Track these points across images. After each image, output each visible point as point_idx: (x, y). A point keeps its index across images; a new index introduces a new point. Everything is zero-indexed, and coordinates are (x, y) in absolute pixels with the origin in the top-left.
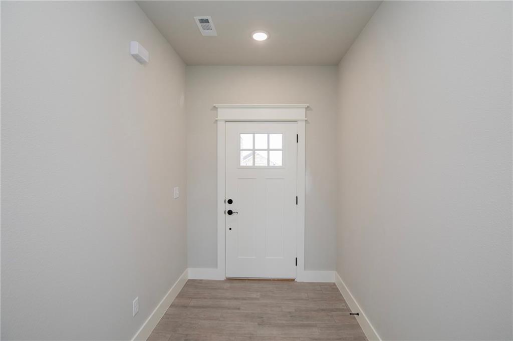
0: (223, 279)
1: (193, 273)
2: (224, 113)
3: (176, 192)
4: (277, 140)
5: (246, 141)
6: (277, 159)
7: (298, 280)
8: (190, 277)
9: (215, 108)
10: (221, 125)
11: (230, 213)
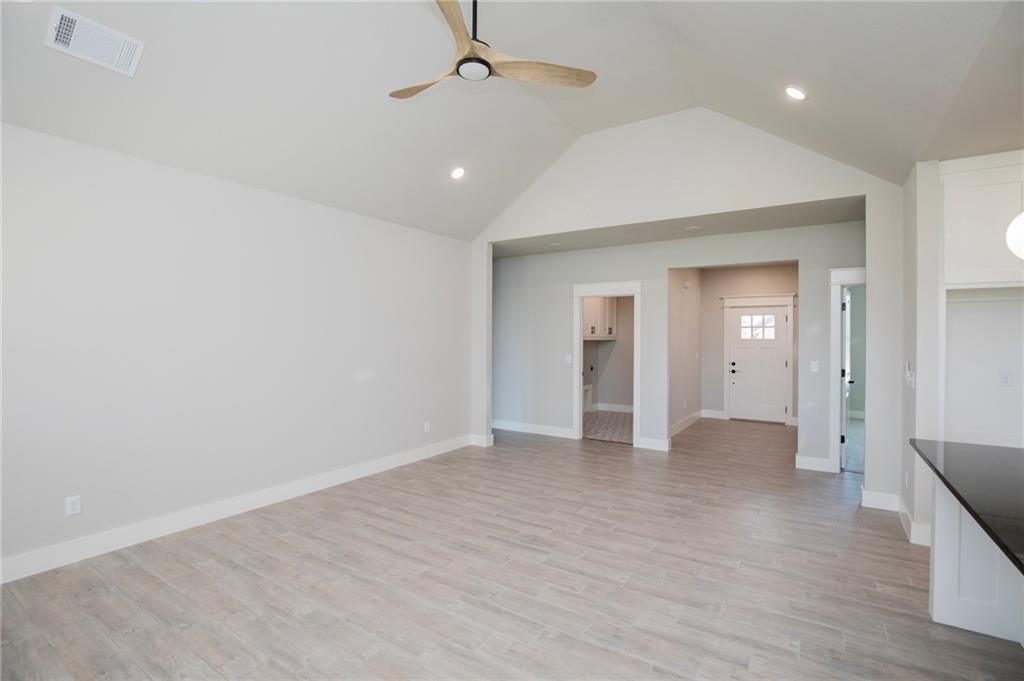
0: (727, 418)
1: (705, 413)
2: (728, 302)
3: (697, 356)
4: (770, 320)
5: (746, 320)
6: (770, 334)
7: (787, 424)
8: (703, 416)
9: (722, 299)
10: (727, 311)
11: (733, 372)
